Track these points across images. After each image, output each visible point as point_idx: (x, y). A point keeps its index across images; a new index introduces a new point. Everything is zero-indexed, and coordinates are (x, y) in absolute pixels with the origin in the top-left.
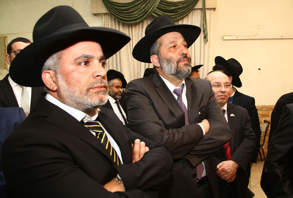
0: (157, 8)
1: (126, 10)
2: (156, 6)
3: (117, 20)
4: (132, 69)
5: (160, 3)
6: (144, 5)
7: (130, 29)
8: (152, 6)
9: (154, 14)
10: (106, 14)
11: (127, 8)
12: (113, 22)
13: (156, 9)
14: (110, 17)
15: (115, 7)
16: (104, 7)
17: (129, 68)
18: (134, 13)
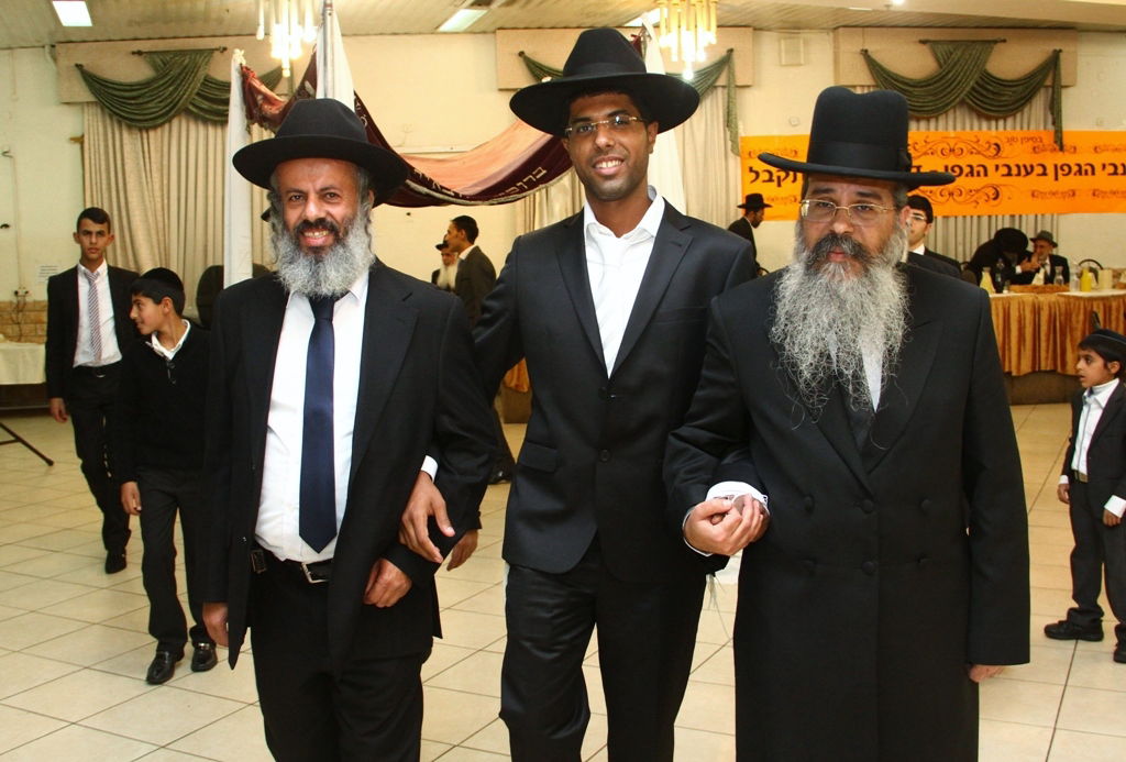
0: (198, 94)
1: (134, 98)
2: (196, 90)
3: (115, 118)
4: (151, 220)
5: (203, 84)
6: (171, 89)
7: (145, 135)
8: (186, 90)
9: (191, 107)
10: (92, 103)
11: (135, 94)
12: (108, 121)
13: (196, 97)
14: (99, 111)
15: (110, 91)
16: (86, 89)
17: (146, 216)
18: (150, 105)
